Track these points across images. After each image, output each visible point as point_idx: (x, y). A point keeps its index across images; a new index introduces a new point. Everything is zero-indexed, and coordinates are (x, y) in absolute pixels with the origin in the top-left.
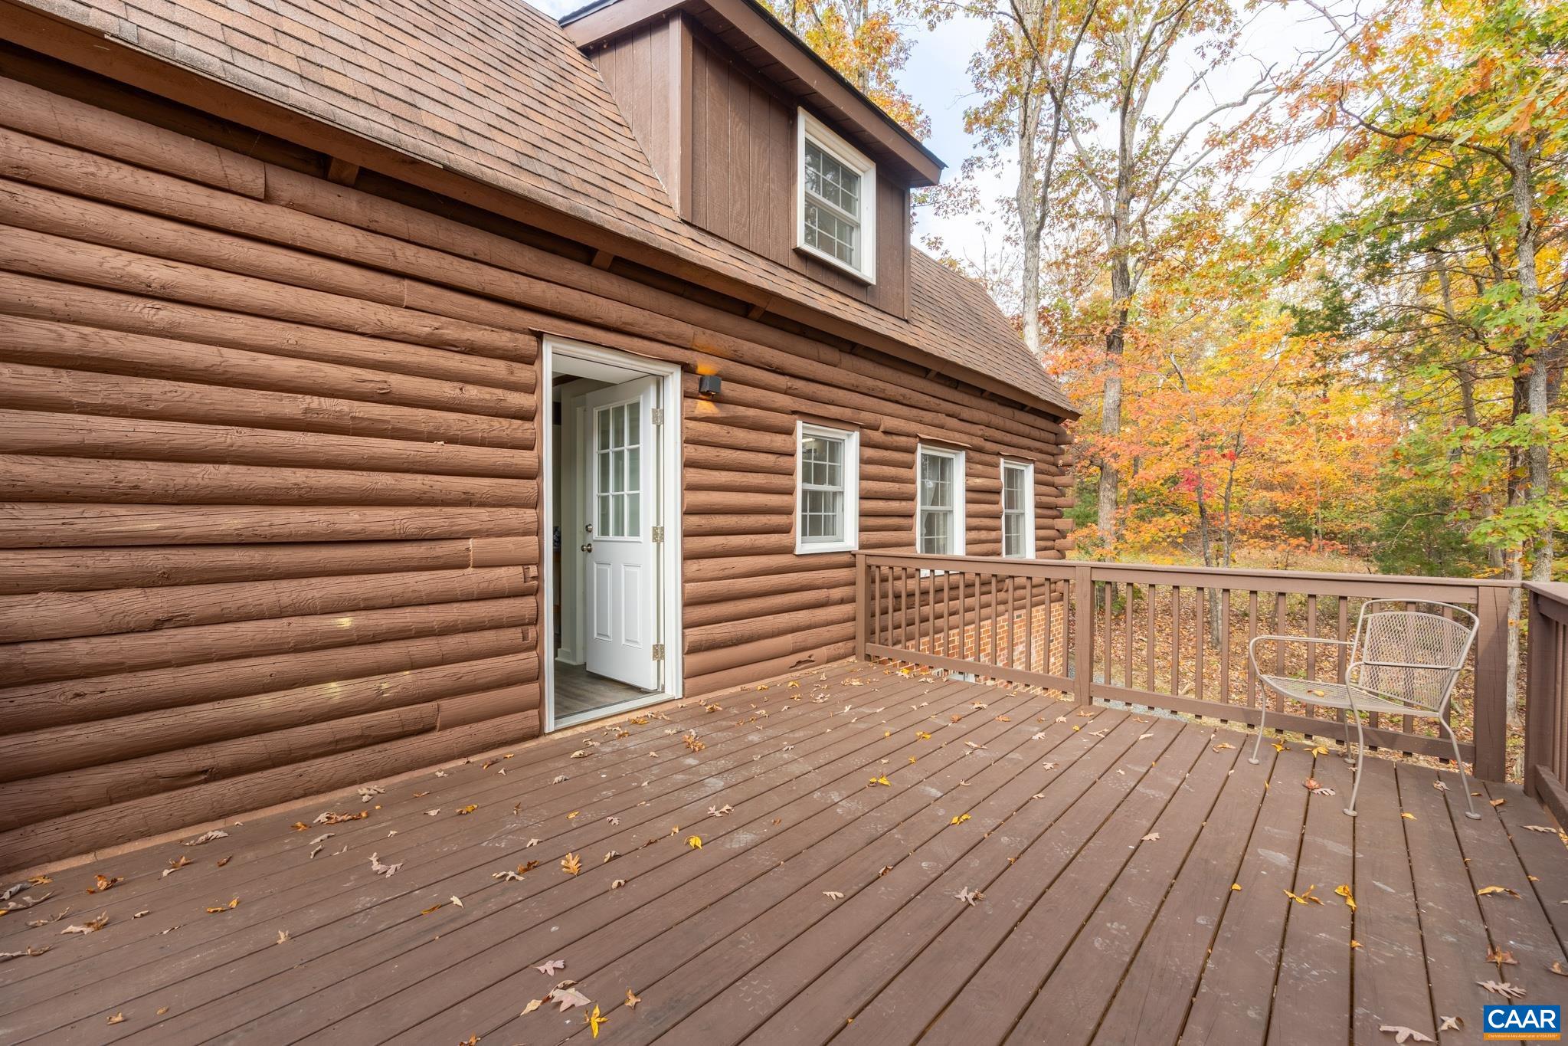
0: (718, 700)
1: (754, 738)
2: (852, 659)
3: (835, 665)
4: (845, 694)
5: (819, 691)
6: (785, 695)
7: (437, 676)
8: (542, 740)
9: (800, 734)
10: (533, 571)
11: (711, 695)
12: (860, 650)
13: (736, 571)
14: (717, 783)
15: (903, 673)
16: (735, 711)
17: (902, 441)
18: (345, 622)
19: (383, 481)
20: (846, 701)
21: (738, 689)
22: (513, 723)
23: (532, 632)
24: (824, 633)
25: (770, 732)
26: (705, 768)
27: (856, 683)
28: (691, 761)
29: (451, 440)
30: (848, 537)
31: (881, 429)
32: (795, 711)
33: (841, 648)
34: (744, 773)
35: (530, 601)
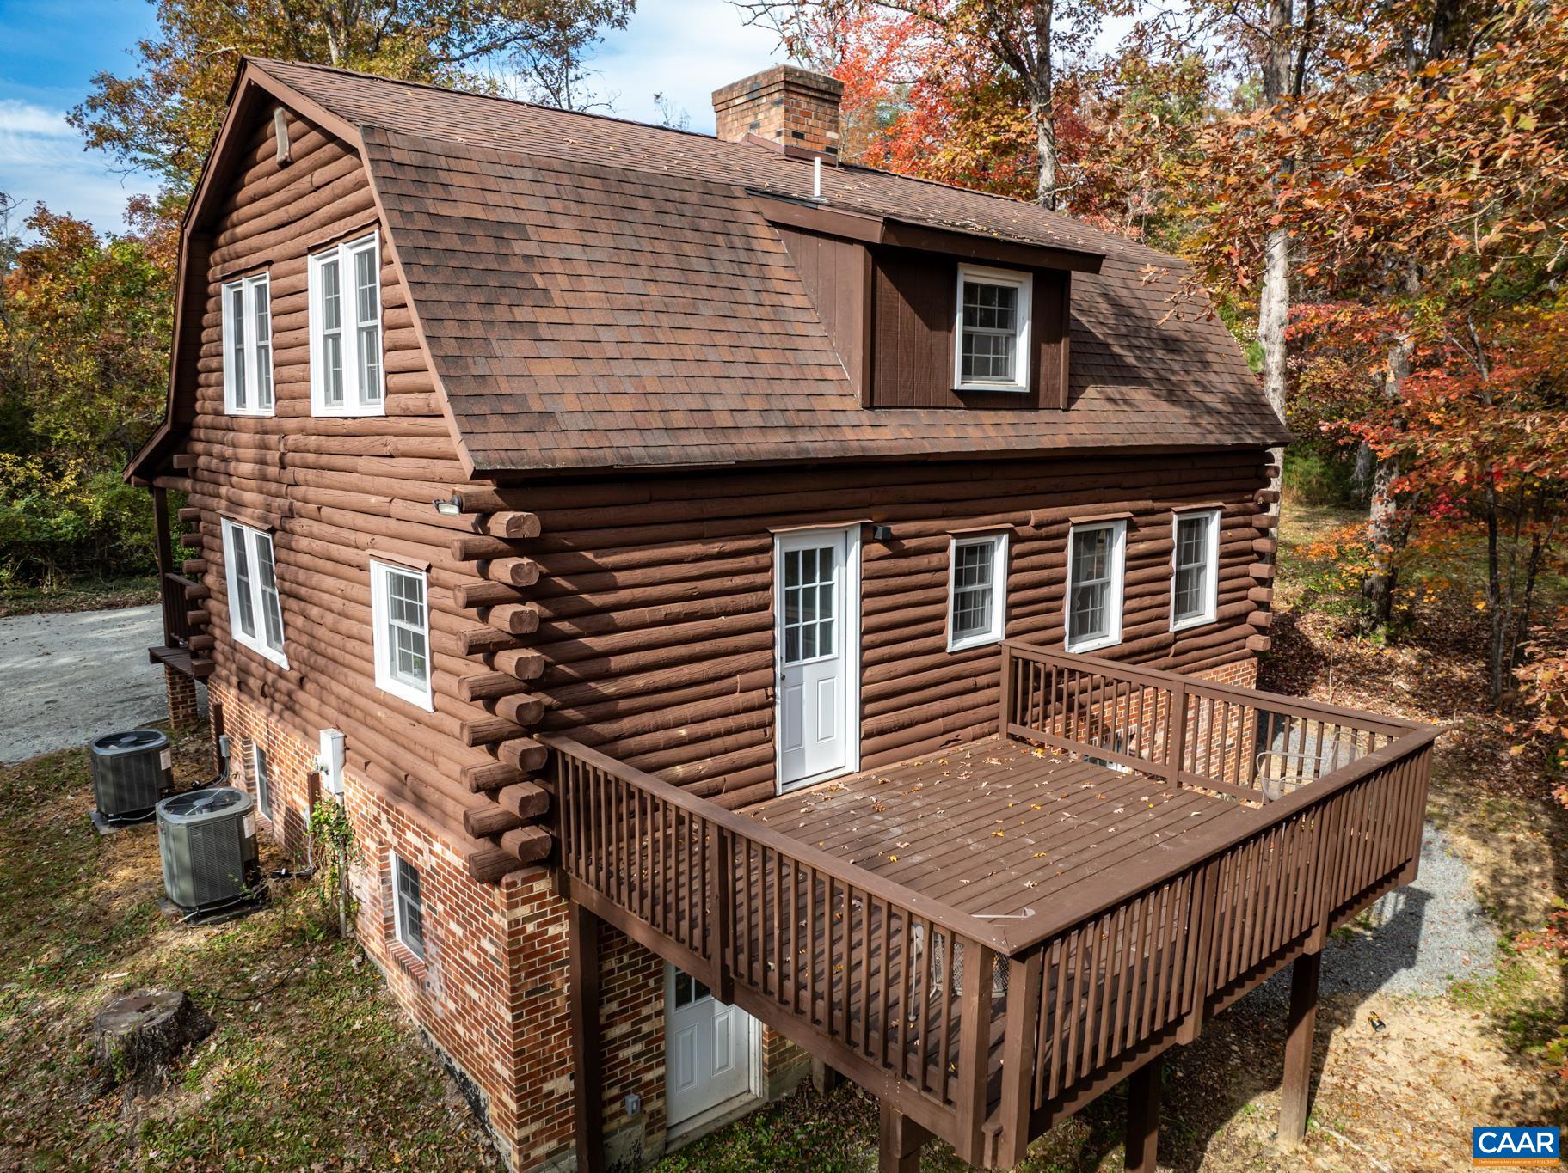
0: (884, 774)
1: (917, 804)
2: (994, 737)
3: (978, 742)
4: (984, 772)
5: (964, 767)
6: (935, 771)
7: (724, 760)
8: (775, 800)
9: (948, 803)
10: (770, 691)
11: (879, 769)
12: (1003, 728)
13: (900, 672)
14: (897, 831)
15: (1038, 753)
16: (900, 783)
17: (1054, 529)
18: (683, 732)
19: (698, 647)
20: (985, 778)
21: (899, 764)
22: (760, 788)
23: (768, 730)
24: (970, 715)
25: (928, 800)
26: (888, 822)
27: (994, 762)
28: (878, 818)
29: (727, 614)
30: (995, 629)
31: (1032, 523)
32: (945, 785)
33: (986, 726)
34: (913, 826)
35: (768, 710)
